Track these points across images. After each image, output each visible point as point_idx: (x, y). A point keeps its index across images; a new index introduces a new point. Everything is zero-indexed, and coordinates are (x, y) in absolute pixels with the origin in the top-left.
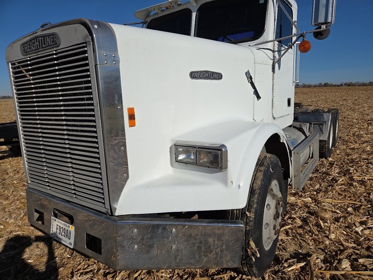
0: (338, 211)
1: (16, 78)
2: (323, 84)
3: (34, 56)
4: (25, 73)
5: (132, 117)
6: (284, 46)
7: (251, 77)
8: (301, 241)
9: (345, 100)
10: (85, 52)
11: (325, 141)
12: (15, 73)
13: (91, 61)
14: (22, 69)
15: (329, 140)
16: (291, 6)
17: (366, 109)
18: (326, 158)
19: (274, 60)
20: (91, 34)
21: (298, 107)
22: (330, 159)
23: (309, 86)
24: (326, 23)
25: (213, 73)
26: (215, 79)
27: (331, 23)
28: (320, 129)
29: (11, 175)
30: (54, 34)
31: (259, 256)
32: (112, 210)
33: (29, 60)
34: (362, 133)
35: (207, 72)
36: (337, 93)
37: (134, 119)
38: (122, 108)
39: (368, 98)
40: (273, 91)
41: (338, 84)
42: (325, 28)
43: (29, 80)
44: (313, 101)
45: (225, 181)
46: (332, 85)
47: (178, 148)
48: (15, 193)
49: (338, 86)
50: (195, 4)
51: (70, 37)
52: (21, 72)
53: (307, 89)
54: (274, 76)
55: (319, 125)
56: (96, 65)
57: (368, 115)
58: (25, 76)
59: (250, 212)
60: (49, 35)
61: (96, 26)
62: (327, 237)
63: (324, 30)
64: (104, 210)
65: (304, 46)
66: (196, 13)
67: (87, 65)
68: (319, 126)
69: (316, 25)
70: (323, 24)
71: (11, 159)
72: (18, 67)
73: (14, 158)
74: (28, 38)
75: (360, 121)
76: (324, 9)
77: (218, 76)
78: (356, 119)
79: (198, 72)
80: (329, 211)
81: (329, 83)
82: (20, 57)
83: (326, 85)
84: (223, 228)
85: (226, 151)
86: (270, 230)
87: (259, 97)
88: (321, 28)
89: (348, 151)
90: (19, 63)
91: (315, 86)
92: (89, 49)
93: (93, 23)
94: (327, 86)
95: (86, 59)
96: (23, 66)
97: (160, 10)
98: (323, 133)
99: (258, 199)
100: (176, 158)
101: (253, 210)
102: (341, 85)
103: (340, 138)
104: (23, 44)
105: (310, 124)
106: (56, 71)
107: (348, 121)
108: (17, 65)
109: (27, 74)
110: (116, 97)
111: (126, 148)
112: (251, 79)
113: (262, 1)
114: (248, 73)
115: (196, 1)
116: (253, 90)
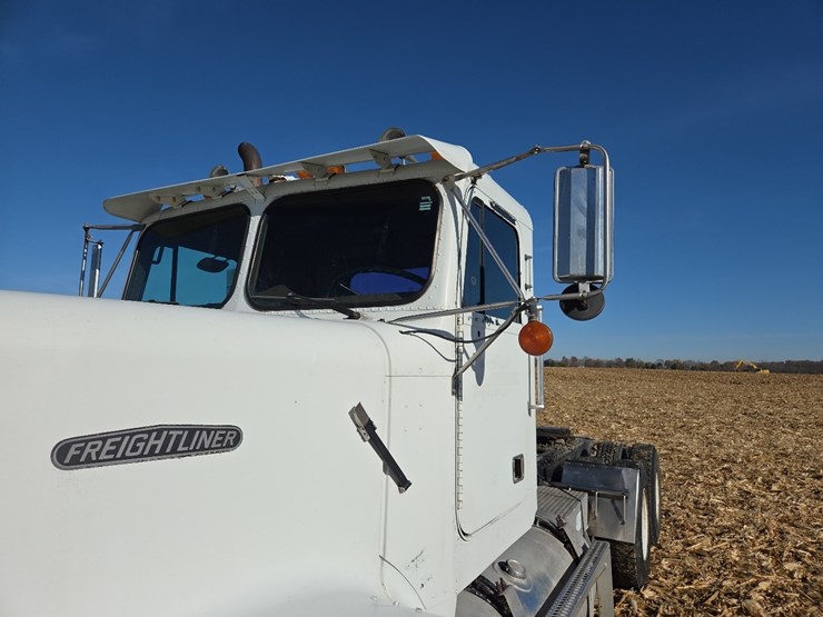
2: (624, 360)
6: (494, 319)
7: (370, 423)
9: (669, 401)
11: (631, 544)
15: (641, 540)
16: (513, 221)
17: (713, 428)
18: (637, 590)
19: (458, 361)
21: (563, 441)
22: (648, 594)
23: (597, 364)
24: (590, 277)
27: (604, 278)
28: (616, 509)
34: (714, 500)
36: (652, 385)
39: (716, 400)
40: (457, 454)
41: (652, 363)
42: (588, 290)
44: (603, 401)
49: (653, 367)
50: (259, 196)
53: (594, 371)
54: (461, 407)
55: (613, 499)
57: (719, 444)
63: (587, 298)
65: (532, 337)
66: (259, 217)
68: (613, 502)
69: (563, 280)
70: (583, 279)
75: (705, 462)
76: (584, 242)
77: (227, 438)
78: (697, 456)
81: (636, 358)
83: (630, 363)
87: (403, 483)
88: (577, 291)
89: (690, 561)
91: (609, 365)
94: (632, 366)
97: (179, 200)
98: (623, 523)
102: (660, 365)
103: (667, 513)
105: (591, 494)
107: (679, 459)
112: (368, 429)
113: (425, 207)
114: (358, 412)
115: (263, 190)
116: (380, 463)
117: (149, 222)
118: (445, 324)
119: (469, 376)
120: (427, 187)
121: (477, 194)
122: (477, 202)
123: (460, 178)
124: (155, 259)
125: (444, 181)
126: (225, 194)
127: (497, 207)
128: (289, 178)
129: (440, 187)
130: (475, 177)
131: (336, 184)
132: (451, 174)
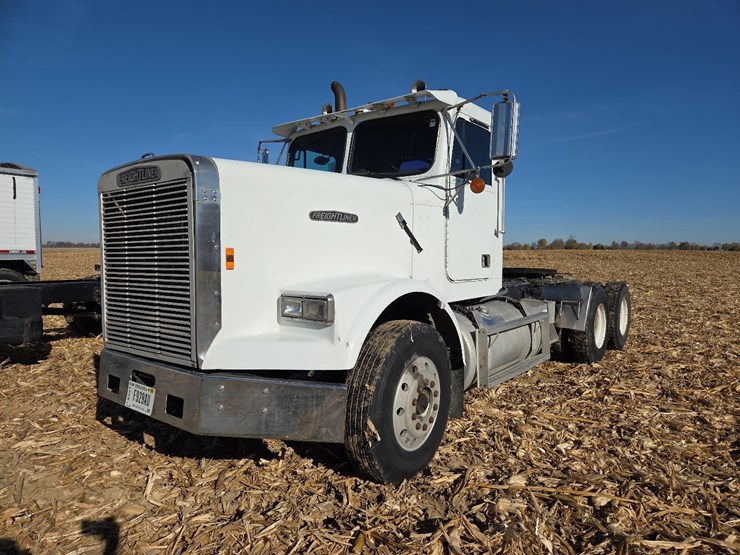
0: (551, 428)
1: (106, 211)
2: (678, 244)
3: (132, 188)
4: (118, 206)
5: (230, 259)
7: (404, 221)
8: (475, 457)
9: (701, 275)
10: (185, 188)
12: (105, 206)
13: (190, 197)
14: (115, 201)
18: (589, 364)
19: (447, 200)
20: (192, 170)
22: (596, 365)
23: (649, 247)
25: (344, 214)
26: (347, 221)
28: (574, 311)
29: (70, 360)
30: (155, 167)
31: (379, 439)
32: (198, 362)
33: (126, 192)
35: (334, 212)
36: (693, 263)
37: (233, 261)
38: (220, 248)
41: (709, 246)
43: (121, 214)
45: (331, 338)
46: (696, 246)
47: (285, 300)
48: (74, 384)
49: (709, 249)
50: (351, 122)
51: (170, 172)
52: (114, 205)
54: (449, 222)
55: (573, 305)
56: (194, 202)
58: (118, 210)
59: (370, 384)
60: (150, 168)
61: (198, 163)
62: (515, 454)
64: (189, 364)
65: (475, 185)
66: (352, 133)
67: (185, 200)
68: (572, 308)
71: (69, 340)
72: (111, 199)
73: (75, 339)
74: (128, 168)
77: (353, 219)
79: (321, 212)
80: (539, 426)
81: (691, 242)
82: (115, 187)
83: (683, 246)
84: (323, 390)
85: (333, 302)
86: (406, 418)
87: (419, 249)
90: (112, 194)
91: (662, 247)
92: (189, 185)
93: (196, 158)
94: (686, 249)
95: (185, 194)
96: (117, 199)
97: (309, 125)
98: (577, 319)
99: (383, 370)
100: (283, 312)
101: (374, 382)
102: (716, 248)
104: (120, 175)
105: (558, 303)
106: (153, 205)
108: (110, 196)
109: (120, 208)
110: (214, 236)
111: (220, 292)
112: (404, 224)
113: (432, 125)
114: (399, 216)
115: (353, 118)
116: (409, 239)
117: (293, 137)
118: (441, 182)
119: (453, 207)
120: (433, 115)
121: (460, 115)
122: (460, 121)
123: (450, 109)
124: (297, 157)
125: (442, 111)
126: (333, 121)
127: (475, 121)
128: (366, 111)
129: (440, 114)
130: (459, 107)
131: (390, 114)
132: (445, 107)
